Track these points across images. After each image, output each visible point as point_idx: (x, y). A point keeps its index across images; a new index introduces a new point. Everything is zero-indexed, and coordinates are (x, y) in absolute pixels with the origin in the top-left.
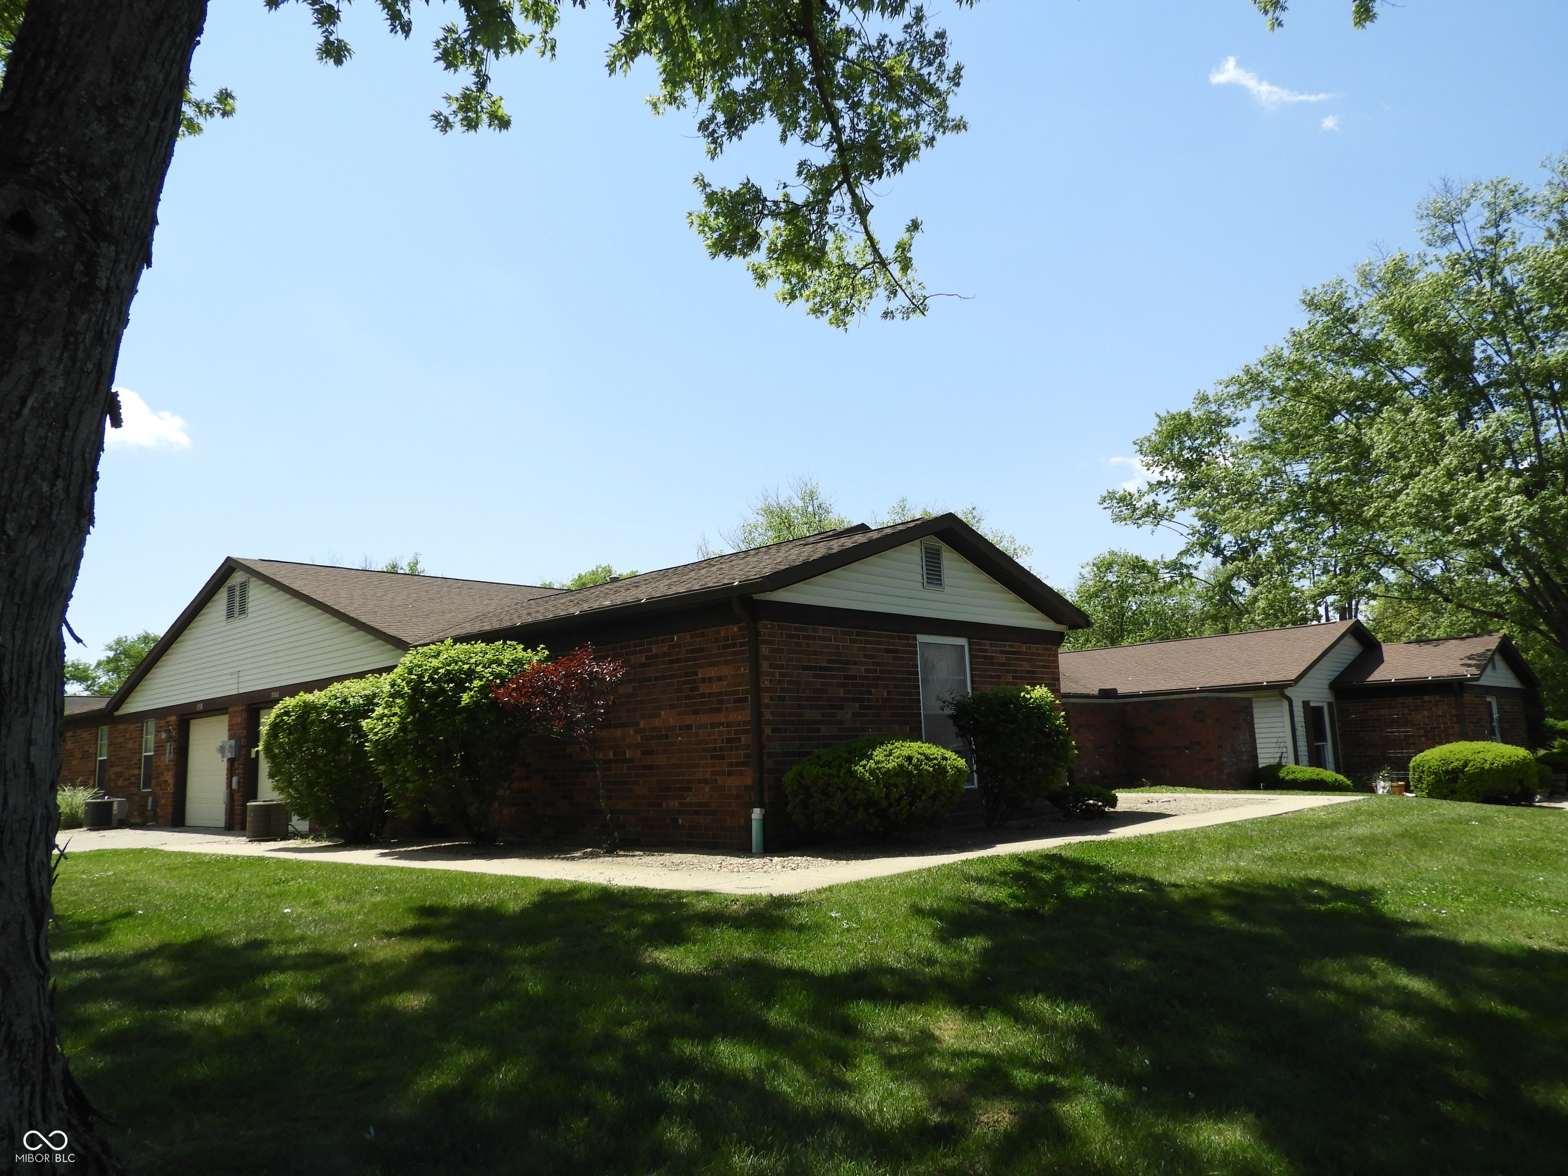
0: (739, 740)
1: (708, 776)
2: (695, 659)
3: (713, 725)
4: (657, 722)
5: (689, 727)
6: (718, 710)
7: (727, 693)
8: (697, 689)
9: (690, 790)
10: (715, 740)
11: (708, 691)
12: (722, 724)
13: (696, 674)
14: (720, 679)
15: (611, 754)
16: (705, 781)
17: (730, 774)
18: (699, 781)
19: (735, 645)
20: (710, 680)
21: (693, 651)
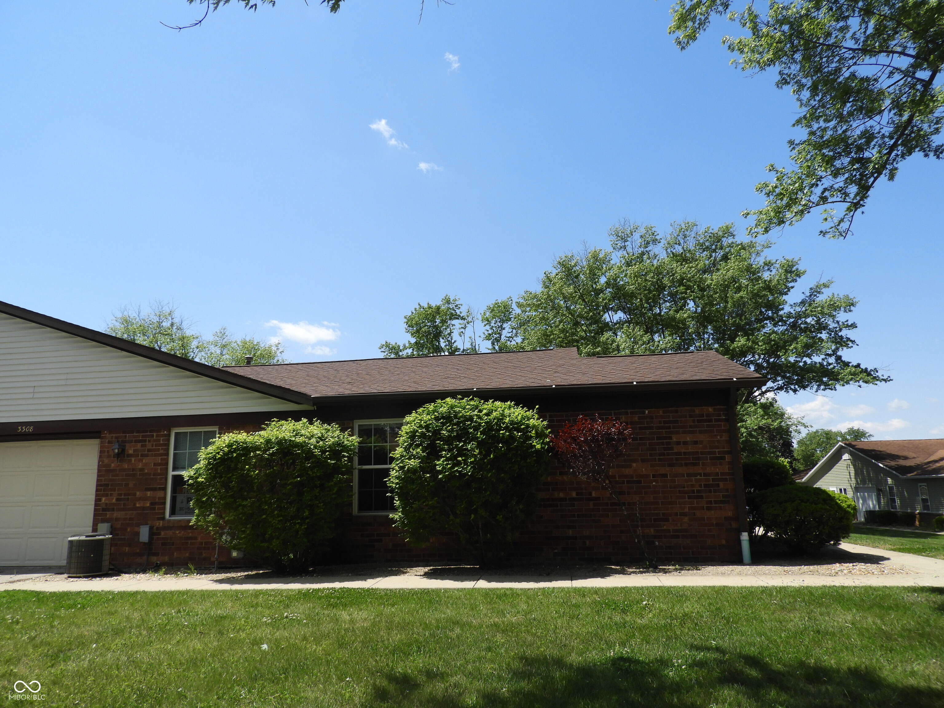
0: (718, 485)
1: (687, 510)
2: (669, 428)
3: (689, 475)
4: (627, 471)
5: (665, 476)
6: (694, 464)
7: (702, 453)
8: (672, 449)
9: (667, 520)
10: (693, 486)
11: (683, 451)
12: (700, 474)
13: (671, 438)
14: (696, 443)
15: (574, 494)
16: (684, 514)
17: (708, 509)
18: (676, 514)
19: (711, 421)
20: (685, 443)
21: (665, 422)
